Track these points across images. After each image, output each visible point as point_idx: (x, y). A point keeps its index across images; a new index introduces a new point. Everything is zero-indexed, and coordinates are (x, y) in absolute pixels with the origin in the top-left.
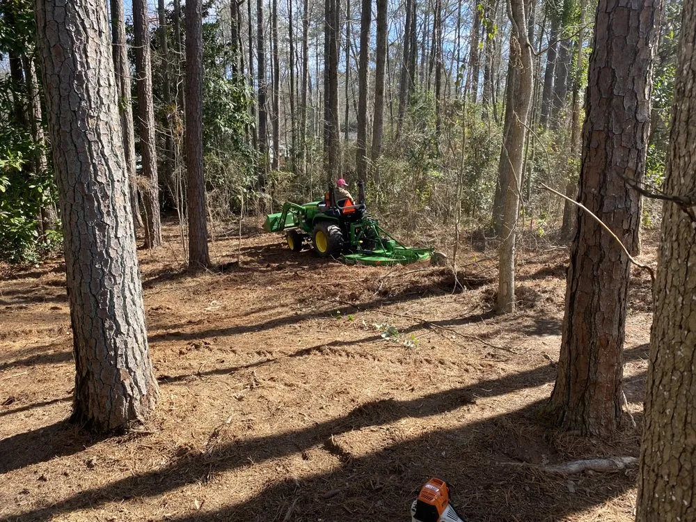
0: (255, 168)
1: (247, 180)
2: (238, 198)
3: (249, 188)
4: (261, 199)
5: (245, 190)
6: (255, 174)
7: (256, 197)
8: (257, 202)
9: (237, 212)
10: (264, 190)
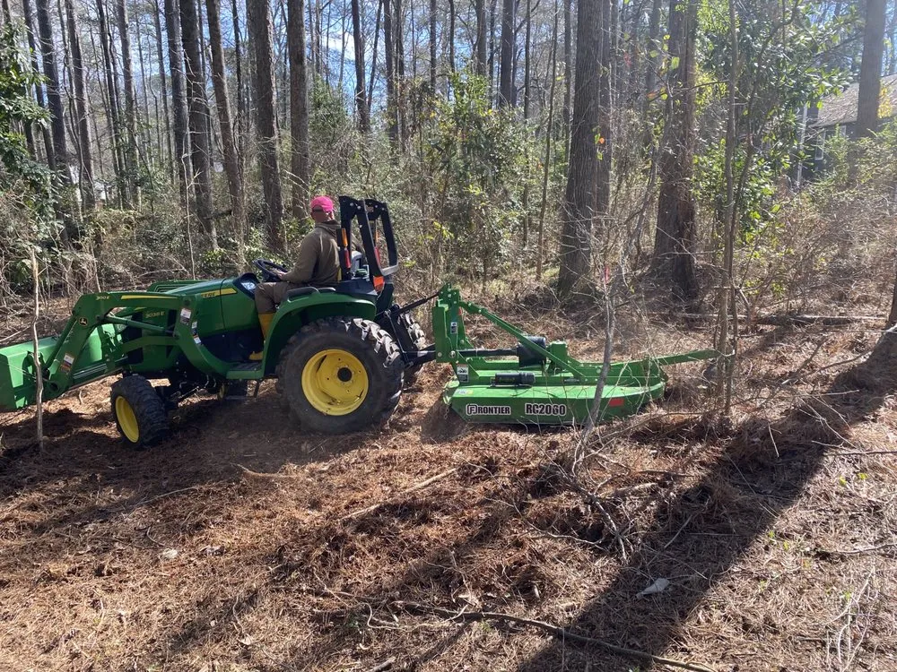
0: (55, 207)
1: (43, 230)
2: (24, 264)
3: (48, 245)
4: (75, 264)
5: (39, 249)
6: (59, 217)
7: (64, 260)
8: (68, 270)
9: (27, 291)
10: (79, 247)
